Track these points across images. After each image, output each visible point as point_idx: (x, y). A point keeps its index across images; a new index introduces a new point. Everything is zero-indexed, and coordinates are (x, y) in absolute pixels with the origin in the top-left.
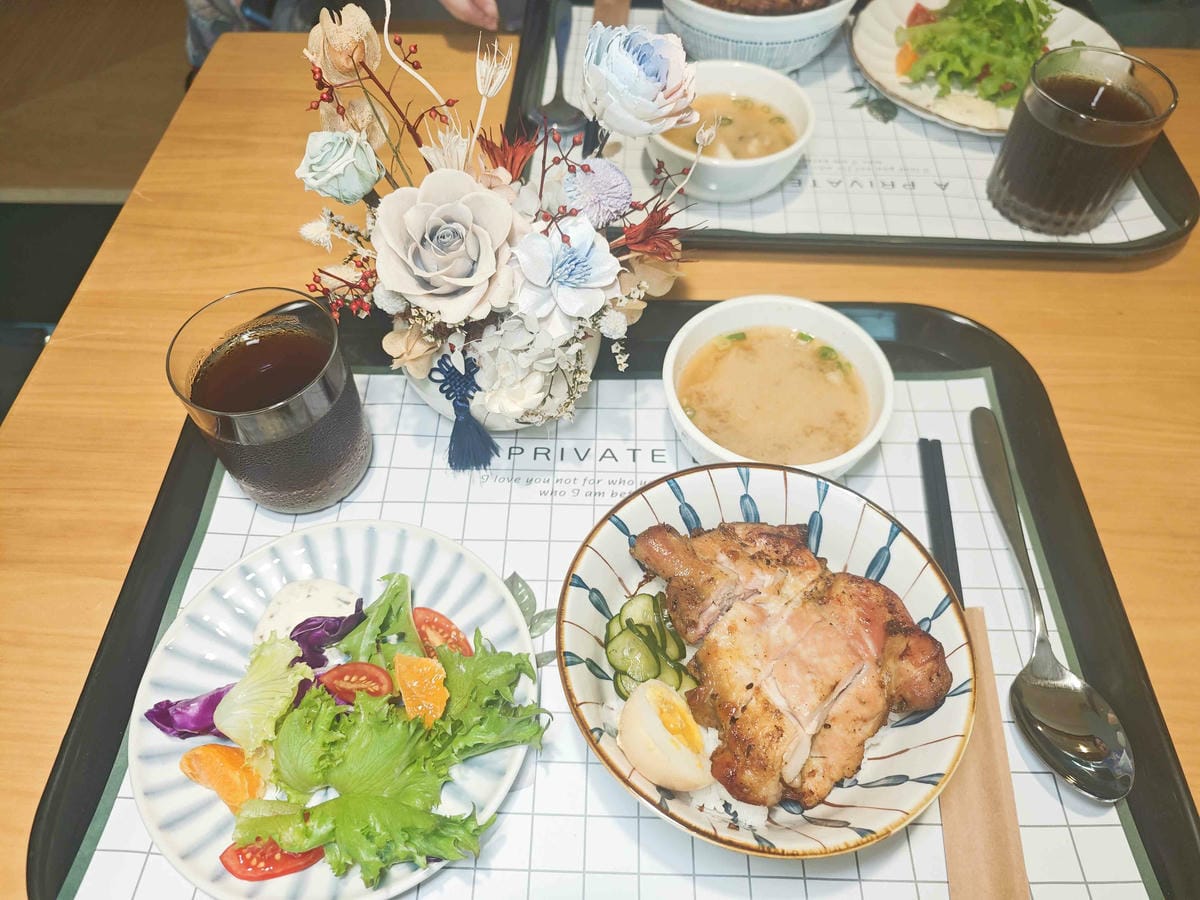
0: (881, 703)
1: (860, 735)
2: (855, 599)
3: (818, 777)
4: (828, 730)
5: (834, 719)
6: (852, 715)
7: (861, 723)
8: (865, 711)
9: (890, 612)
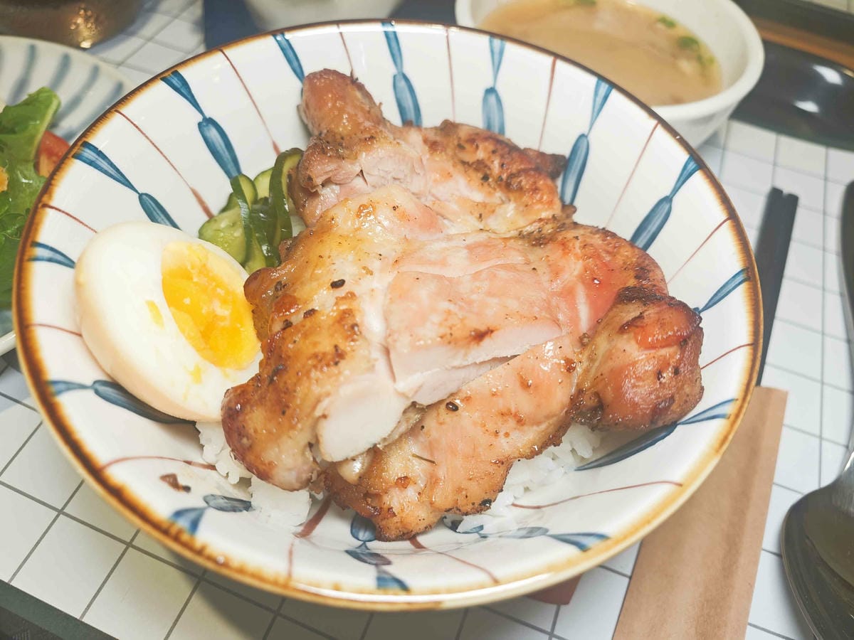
0: (559, 397)
1: (505, 446)
2: (589, 251)
3: (411, 492)
4: (452, 414)
5: (467, 399)
6: (501, 404)
7: (512, 423)
8: (523, 403)
9: (637, 277)
